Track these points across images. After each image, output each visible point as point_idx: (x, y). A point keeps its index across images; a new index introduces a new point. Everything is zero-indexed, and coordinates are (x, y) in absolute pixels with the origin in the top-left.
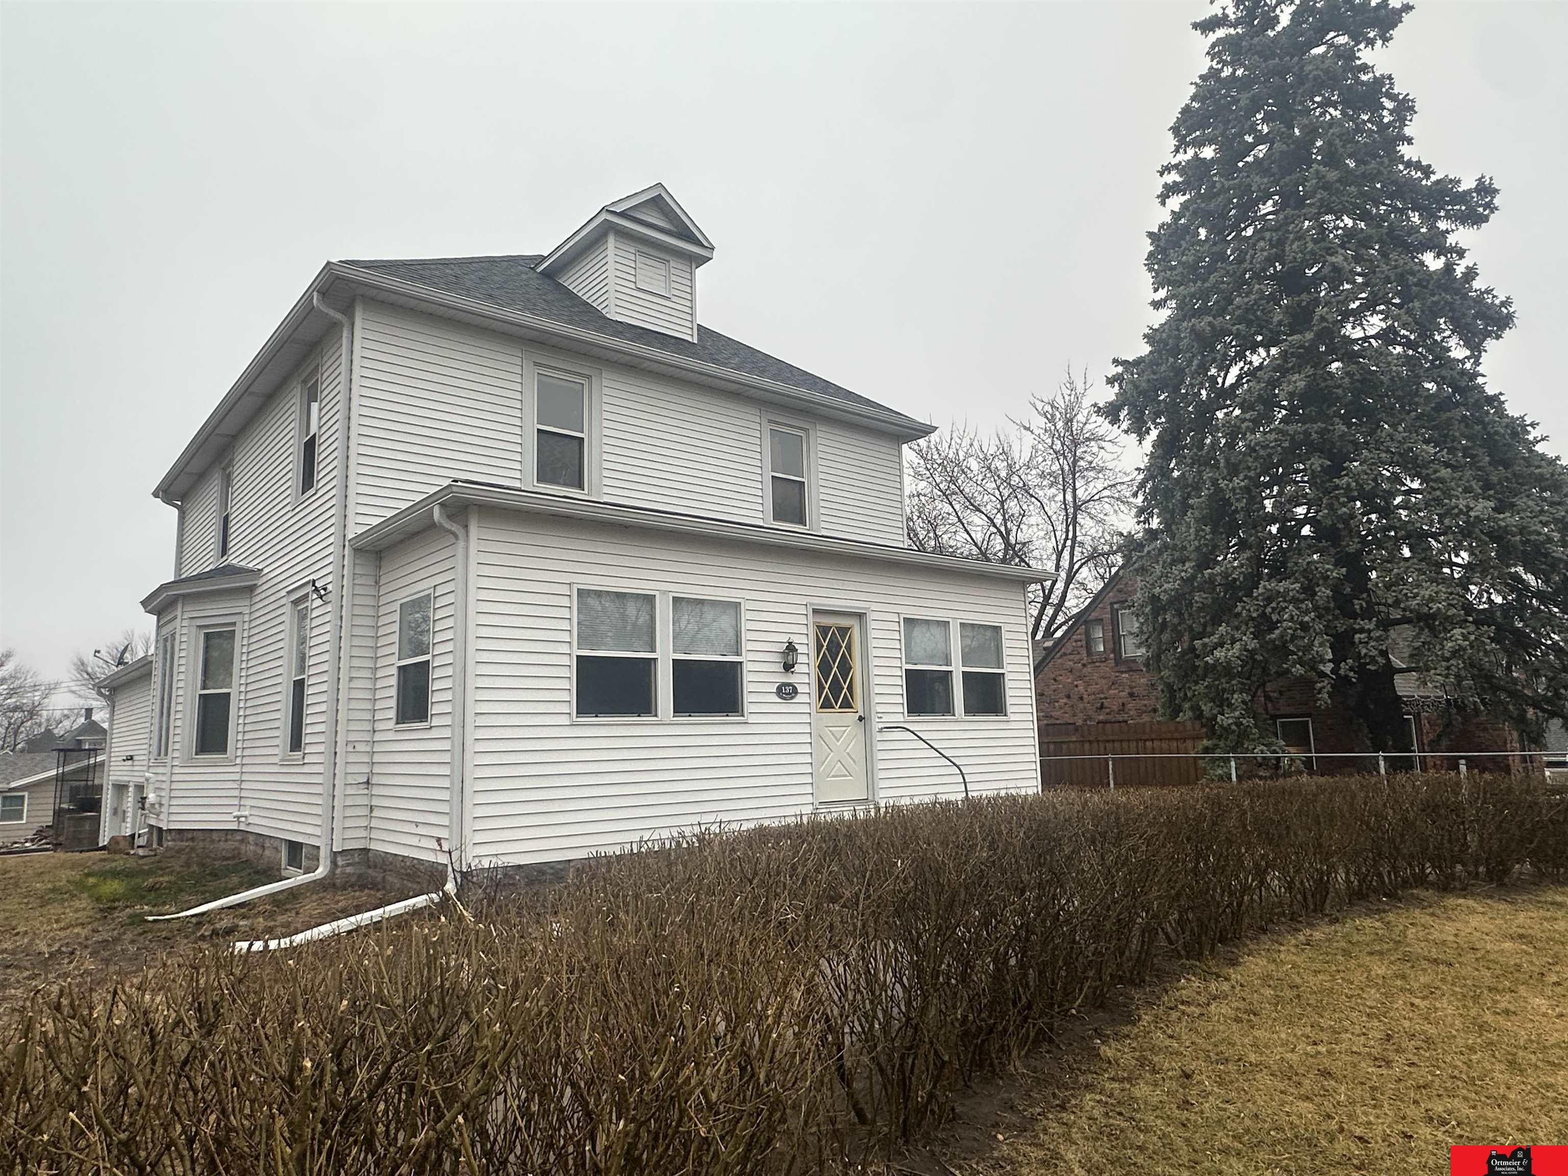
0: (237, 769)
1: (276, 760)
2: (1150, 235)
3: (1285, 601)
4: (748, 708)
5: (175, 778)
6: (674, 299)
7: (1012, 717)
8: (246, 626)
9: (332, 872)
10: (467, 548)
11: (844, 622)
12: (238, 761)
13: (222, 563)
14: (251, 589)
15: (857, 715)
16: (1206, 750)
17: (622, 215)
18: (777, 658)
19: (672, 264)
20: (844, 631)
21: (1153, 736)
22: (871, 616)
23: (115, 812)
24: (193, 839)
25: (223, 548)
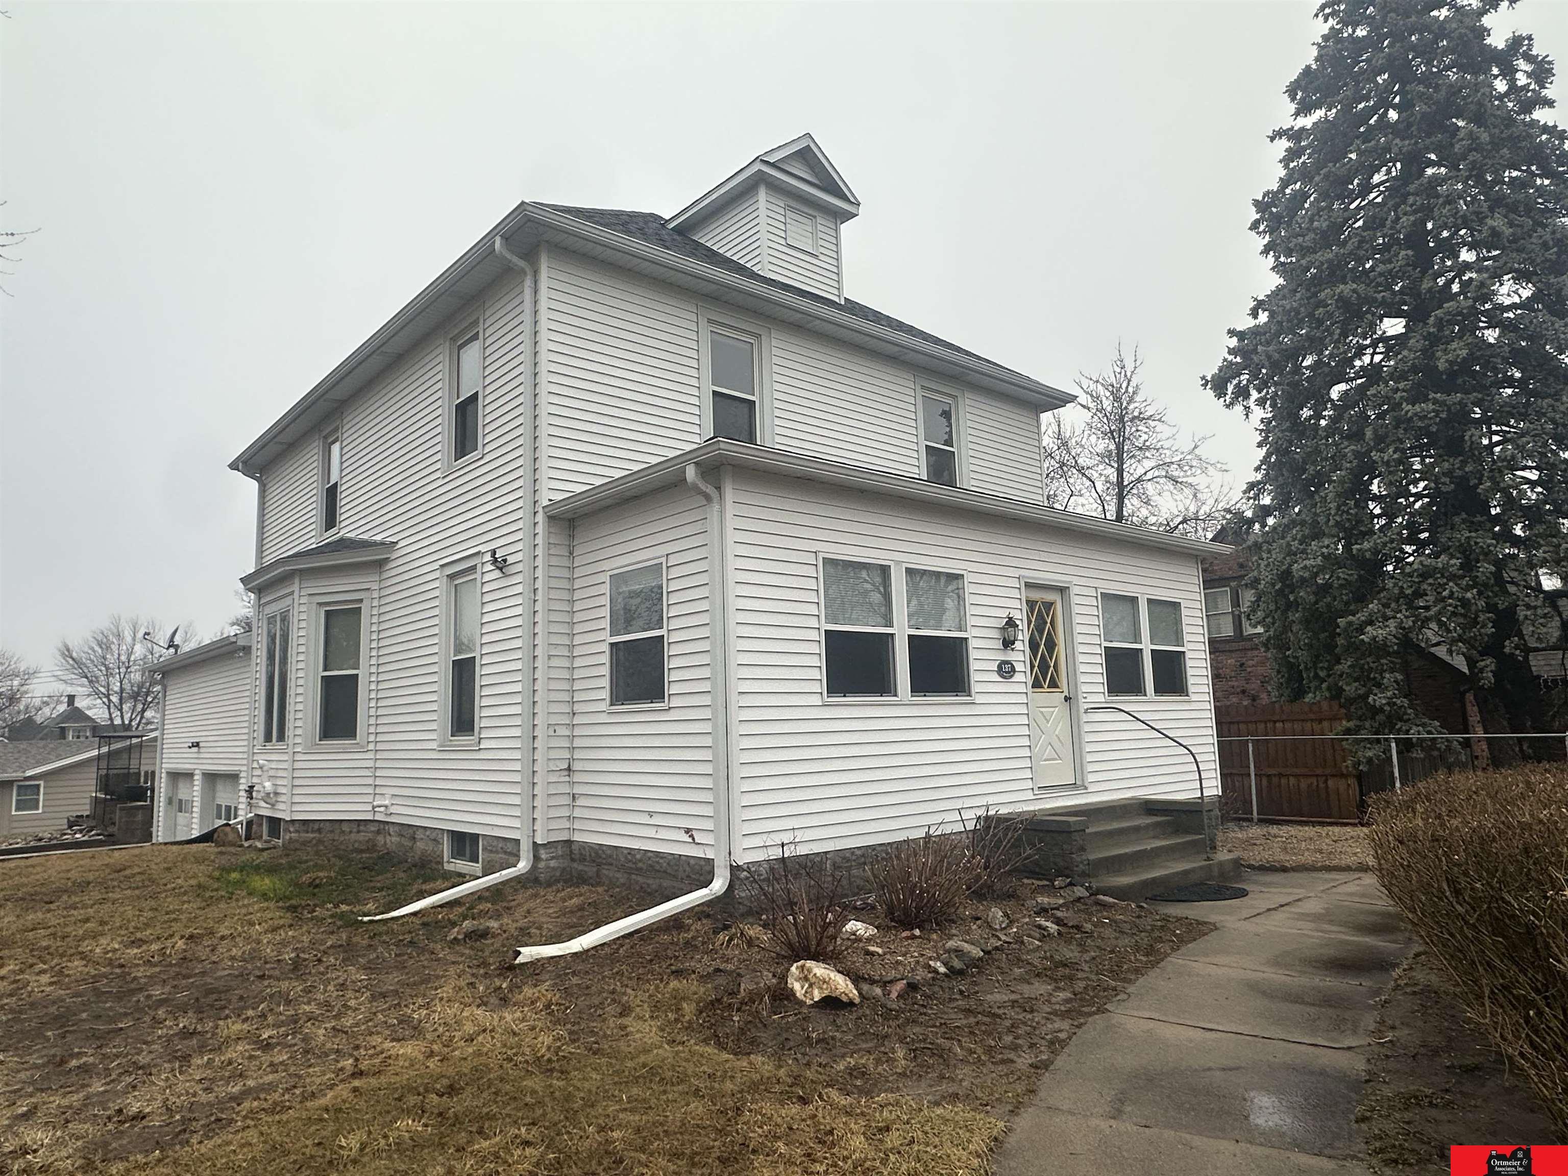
0: (370, 755)
1: (434, 745)
2: (1255, 203)
4: (975, 688)
5: (297, 765)
6: (822, 257)
7: (1194, 697)
8: (375, 603)
9: (534, 868)
10: (722, 512)
11: (1049, 597)
12: (371, 747)
13: (331, 536)
14: (380, 564)
15: (1063, 695)
16: (1348, 731)
17: (773, 165)
18: (995, 634)
19: (819, 220)
20: (1049, 605)
21: (1284, 717)
22: (1075, 590)
24: (319, 831)
25: (331, 520)
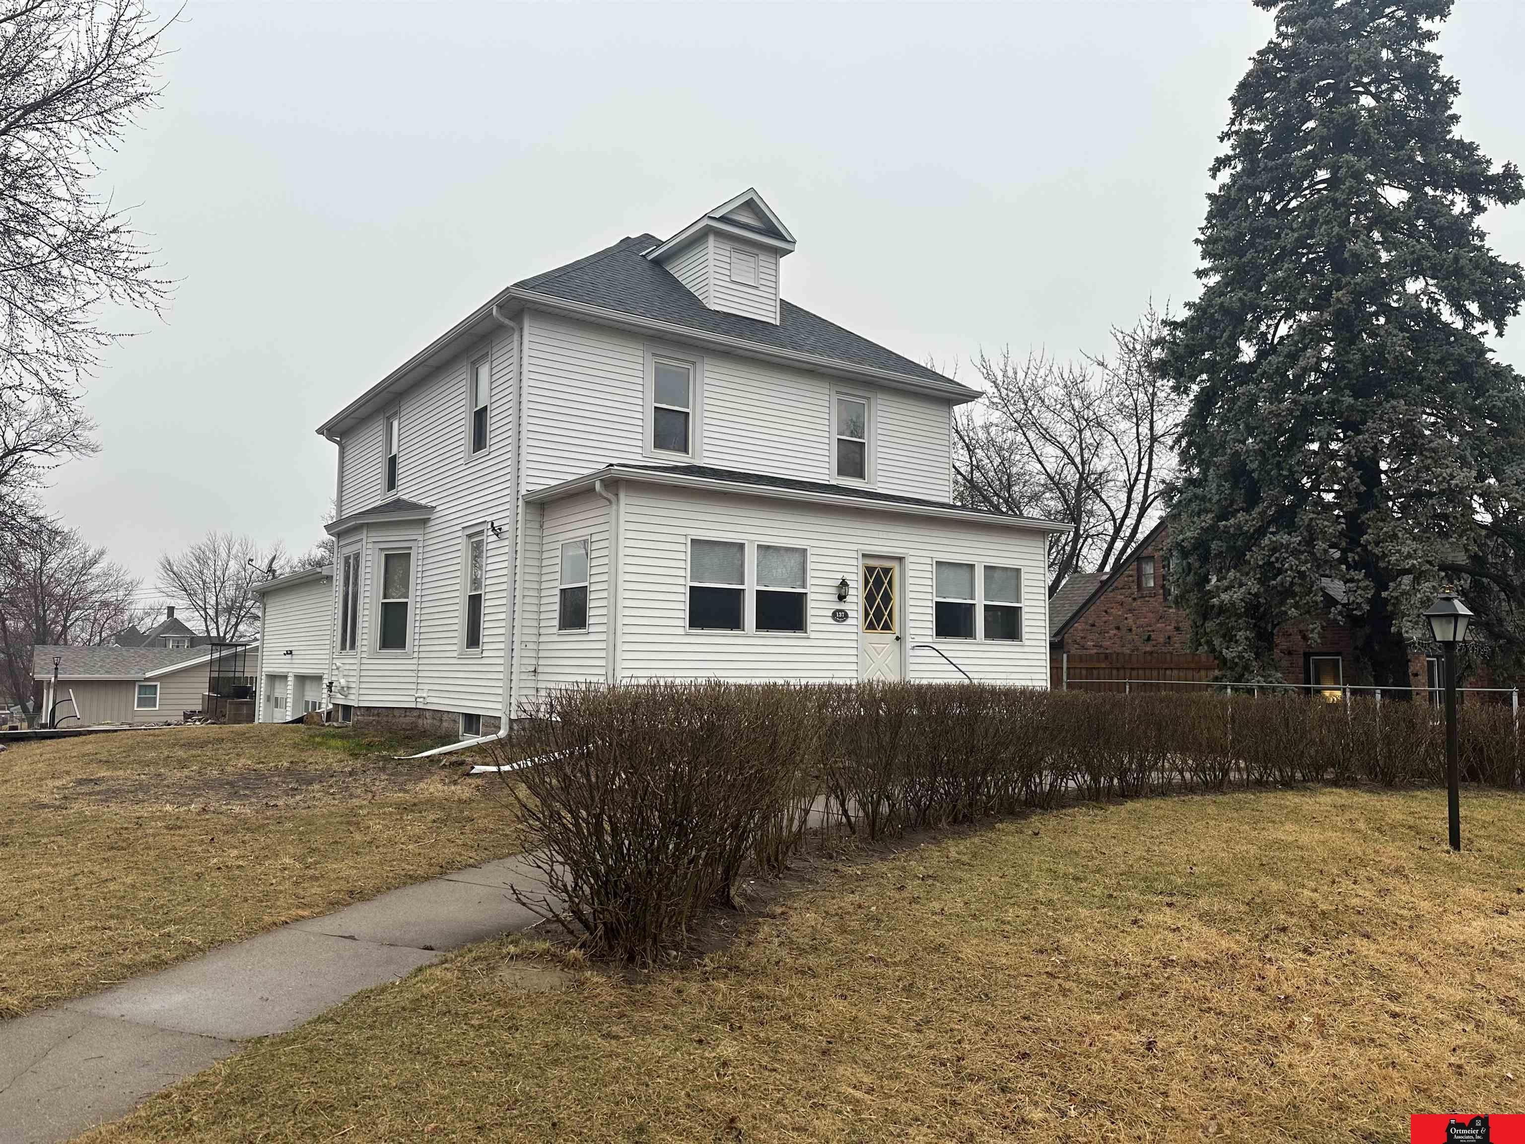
0: (415, 661)
1: (455, 654)
2: (1210, 196)
3: (1287, 552)
4: (810, 627)
5: (363, 667)
6: (762, 288)
7: (1027, 643)
8: (421, 550)
9: (509, 736)
10: (618, 511)
11: (887, 564)
12: (416, 655)
13: (391, 497)
14: (425, 522)
15: (894, 636)
16: (1216, 679)
17: (722, 219)
18: (834, 590)
19: (761, 257)
20: (887, 571)
22: (909, 559)
23: (268, 699)
24: (378, 715)
25: (392, 484)
